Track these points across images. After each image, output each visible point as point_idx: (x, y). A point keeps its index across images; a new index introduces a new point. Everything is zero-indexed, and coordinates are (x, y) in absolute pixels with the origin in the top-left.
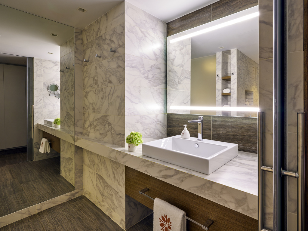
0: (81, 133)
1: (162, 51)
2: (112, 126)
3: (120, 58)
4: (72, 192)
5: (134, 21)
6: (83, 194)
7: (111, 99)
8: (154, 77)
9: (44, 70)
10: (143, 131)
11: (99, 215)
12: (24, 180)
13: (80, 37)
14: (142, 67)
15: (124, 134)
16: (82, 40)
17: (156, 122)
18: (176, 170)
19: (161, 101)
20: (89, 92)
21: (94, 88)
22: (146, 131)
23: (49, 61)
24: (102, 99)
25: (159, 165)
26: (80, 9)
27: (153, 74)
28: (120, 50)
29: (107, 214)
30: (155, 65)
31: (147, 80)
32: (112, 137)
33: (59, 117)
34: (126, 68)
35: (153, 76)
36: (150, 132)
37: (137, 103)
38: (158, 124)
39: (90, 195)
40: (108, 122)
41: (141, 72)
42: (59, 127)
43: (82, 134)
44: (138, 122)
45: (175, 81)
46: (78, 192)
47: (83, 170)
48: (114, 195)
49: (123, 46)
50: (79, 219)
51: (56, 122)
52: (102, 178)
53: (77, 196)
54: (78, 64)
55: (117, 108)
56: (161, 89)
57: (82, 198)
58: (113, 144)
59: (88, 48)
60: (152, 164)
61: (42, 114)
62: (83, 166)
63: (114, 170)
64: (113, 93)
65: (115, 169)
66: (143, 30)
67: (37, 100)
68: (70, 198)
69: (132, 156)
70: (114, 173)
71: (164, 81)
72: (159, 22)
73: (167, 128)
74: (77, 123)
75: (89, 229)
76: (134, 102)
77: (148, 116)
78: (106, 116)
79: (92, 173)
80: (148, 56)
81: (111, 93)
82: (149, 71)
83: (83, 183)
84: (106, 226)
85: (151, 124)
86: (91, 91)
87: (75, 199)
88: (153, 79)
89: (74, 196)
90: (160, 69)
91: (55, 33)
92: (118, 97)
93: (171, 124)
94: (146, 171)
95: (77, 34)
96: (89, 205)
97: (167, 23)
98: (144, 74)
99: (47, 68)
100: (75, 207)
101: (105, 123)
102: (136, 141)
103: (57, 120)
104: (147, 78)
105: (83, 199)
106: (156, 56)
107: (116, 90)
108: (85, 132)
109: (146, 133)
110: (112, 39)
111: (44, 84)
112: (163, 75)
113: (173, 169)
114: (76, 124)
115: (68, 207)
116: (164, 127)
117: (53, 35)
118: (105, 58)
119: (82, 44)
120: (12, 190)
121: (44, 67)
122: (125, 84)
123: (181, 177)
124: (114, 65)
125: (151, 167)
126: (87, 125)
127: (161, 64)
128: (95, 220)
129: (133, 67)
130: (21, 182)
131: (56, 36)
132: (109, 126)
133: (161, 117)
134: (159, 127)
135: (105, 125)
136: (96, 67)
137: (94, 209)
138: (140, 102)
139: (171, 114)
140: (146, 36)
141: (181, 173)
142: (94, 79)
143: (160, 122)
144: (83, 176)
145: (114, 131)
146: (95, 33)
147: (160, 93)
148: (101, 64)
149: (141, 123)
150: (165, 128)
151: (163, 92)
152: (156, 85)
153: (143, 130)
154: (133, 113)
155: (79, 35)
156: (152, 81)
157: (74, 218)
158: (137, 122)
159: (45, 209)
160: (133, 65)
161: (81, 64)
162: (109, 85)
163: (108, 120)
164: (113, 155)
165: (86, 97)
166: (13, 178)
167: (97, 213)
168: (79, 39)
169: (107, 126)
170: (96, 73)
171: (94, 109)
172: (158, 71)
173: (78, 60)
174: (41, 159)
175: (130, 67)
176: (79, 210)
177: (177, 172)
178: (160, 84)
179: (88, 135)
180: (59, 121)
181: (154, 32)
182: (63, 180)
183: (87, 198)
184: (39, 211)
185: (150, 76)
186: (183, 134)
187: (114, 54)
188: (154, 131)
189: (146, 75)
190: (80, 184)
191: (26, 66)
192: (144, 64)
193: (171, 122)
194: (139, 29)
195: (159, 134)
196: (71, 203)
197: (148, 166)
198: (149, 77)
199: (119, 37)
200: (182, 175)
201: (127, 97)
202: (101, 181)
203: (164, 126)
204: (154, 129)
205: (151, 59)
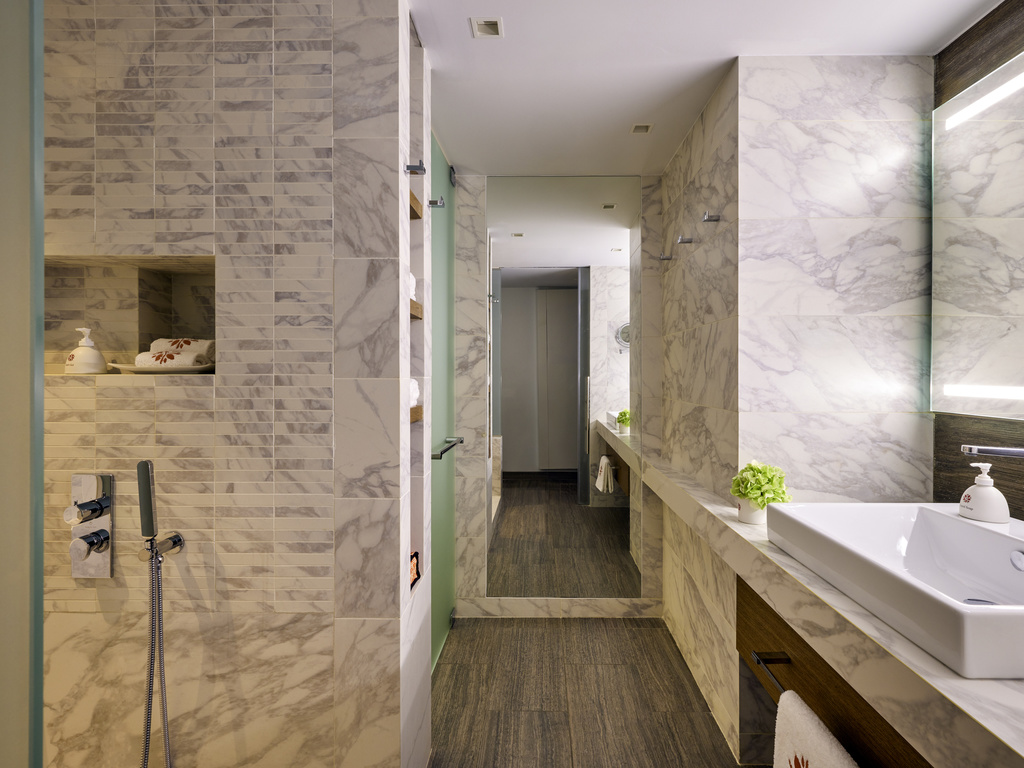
0: (658, 452)
1: (907, 173)
2: (713, 439)
3: (729, 236)
4: (636, 600)
5: (773, 106)
6: (663, 617)
7: (711, 360)
8: (863, 276)
9: (609, 293)
10: (811, 465)
11: (682, 686)
12: (562, 542)
13: (655, 197)
14: (808, 250)
15: (737, 467)
16: (661, 202)
17: (874, 441)
18: (838, 615)
19: (902, 365)
20: (672, 342)
21: (680, 330)
22: (824, 469)
23: (620, 268)
24: (694, 360)
25: (795, 583)
26: (638, 128)
27: (857, 268)
28: (727, 212)
29: (703, 691)
30: (867, 232)
31: (832, 292)
32: (713, 472)
33: (627, 409)
34: (741, 265)
35: (856, 274)
36: (843, 474)
37: (787, 373)
38: (885, 450)
39: (674, 625)
40: (704, 428)
41: (801, 268)
42: (628, 431)
43: (659, 455)
44: (788, 435)
45: (988, 280)
46: (648, 606)
47: (662, 549)
48: (716, 644)
49: (732, 198)
50: (635, 672)
51: (621, 420)
52: (694, 587)
53: (648, 614)
54: (651, 268)
55: (723, 386)
56: (903, 317)
57: (657, 624)
58: (715, 492)
59: (671, 221)
60: (780, 575)
61: (605, 399)
62: (661, 540)
63: (715, 571)
64: (715, 342)
65: (717, 568)
66: (809, 124)
67: (596, 365)
68: (629, 613)
69: (738, 536)
70: (716, 579)
71: (919, 287)
72: (889, 67)
73: (937, 469)
74: (646, 423)
75: (648, 707)
76: (773, 370)
77: (834, 418)
78: (701, 409)
79: (677, 566)
80: (833, 209)
81: (711, 343)
82: (839, 258)
83: (662, 586)
84: (691, 721)
85: (848, 447)
86: (675, 337)
87: (641, 620)
88: (859, 283)
89: (640, 613)
90: (894, 242)
91: (608, 203)
92: (724, 353)
93: (952, 458)
94: (765, 592)
95: (648, 190)
96: (668, 649)
97: (935, 57)
98: (814, 272)
99: (615, 286)
100: (635, 638)
101: (699, 430)
102: (759, 492)
103: (623, 414)
104: (832, 284)
105: (659, 630)
106: (875, 198)
107: (720, 333)
108: (664, 448)
109: (824, 476)
110: (712, 185)
111: (610, 326)
112: (915, 263)
113: (831, 608)
114: (645, 428)
115: (621, 633)
116: (917, 463)
117: (605, 207)
118: (700, 241)
119: (660, 213)
120: (538, 555)
121: (610, 285)
122: (737, 312)
123: (852, 645)
124: (716, 260)
125: (778, 584)
126: (668, 432)
127: (900, 222)
128: (670, 693)
129: (770, 256)
130: (556, 545)
131: (612, 207)
132: (706, 438)
133: (900, 424)
134: (890, 460)
135: (699, 435)
136: (684, 271)
137: (676, 665)
138: (795, 368)
139: (953, 417)
140: (823, 141)
141: (852, 632)
142: (680, 305)
143: (898, 444)
144: (661, 566)
145: (717, 455)
146: (682, 175)
147: (897, 333)
148: (692, 260)
149: (800, 439)
150: (924, 469)
151: (914, 329)
152: (873, 305)
153: (813, 464)
154: (768, 403)
155: (653, 191)
156: (855, 291)
157: (625, 663)
158: (786, 432)
159: (577, 616)
160: (770, 250)
161: (658, 269)
162: (709, 318)
163: (704, 420)
164: (702, 523)
165: (667, 355)
166: (547, 533)
167: (678, 677)
168: (654, 202)
169: (702, 439)
170: (685, 286)
171: (680, 387)
172: (889, 250)
173: (652, 257)
174: (603, 505)
175: (756, 258)
176: (640, 650)
177: (843, 625)
178: (896, 298)
179: (670, 460)
180: (628, 416)
181: (865, 114)
182: (630, 566)
183: (668, 630)
184: (566, 616)
185: (846, 274)
186: (968, 498)
187: (716, 227)
188: (865, 474)
189: (827, 274)
190: (653, 587)
191: (577, 287)
192: (815, 240)
193: (952, 446)
194: (796, 124)
195: (891, 487)
196: (630, 627)
197: (769, 576)
198: (838, 279)
199: (725, 174)
200: (854, 639)
201: (745, 353)
202: (692, 592)
203: (920, 459)
204: (864, 466)
205: (848, 216)
